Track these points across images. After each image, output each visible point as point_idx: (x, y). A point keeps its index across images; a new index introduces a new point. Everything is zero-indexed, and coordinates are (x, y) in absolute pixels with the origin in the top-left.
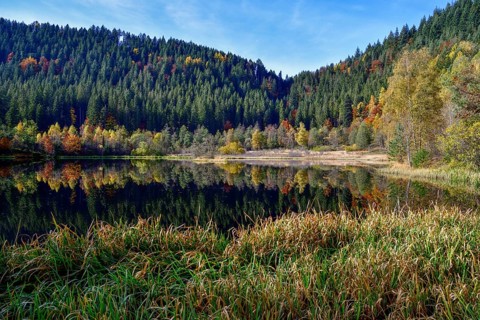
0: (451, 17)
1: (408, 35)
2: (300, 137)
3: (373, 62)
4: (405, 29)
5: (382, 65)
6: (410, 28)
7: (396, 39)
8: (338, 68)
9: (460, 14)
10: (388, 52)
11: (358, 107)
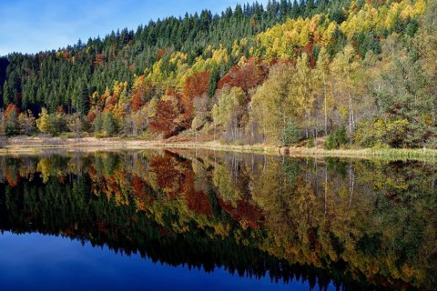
0: (164, 30)
1: (128, 37)
2: (43, 123)
3: (98, 56)
4: (126, 31)
5: (106, 60)
6: (129, 31)
7: (118, 38)
8: (61, 56)
9: (171, 30)
10: (111, 49)
11: (94, 96)
